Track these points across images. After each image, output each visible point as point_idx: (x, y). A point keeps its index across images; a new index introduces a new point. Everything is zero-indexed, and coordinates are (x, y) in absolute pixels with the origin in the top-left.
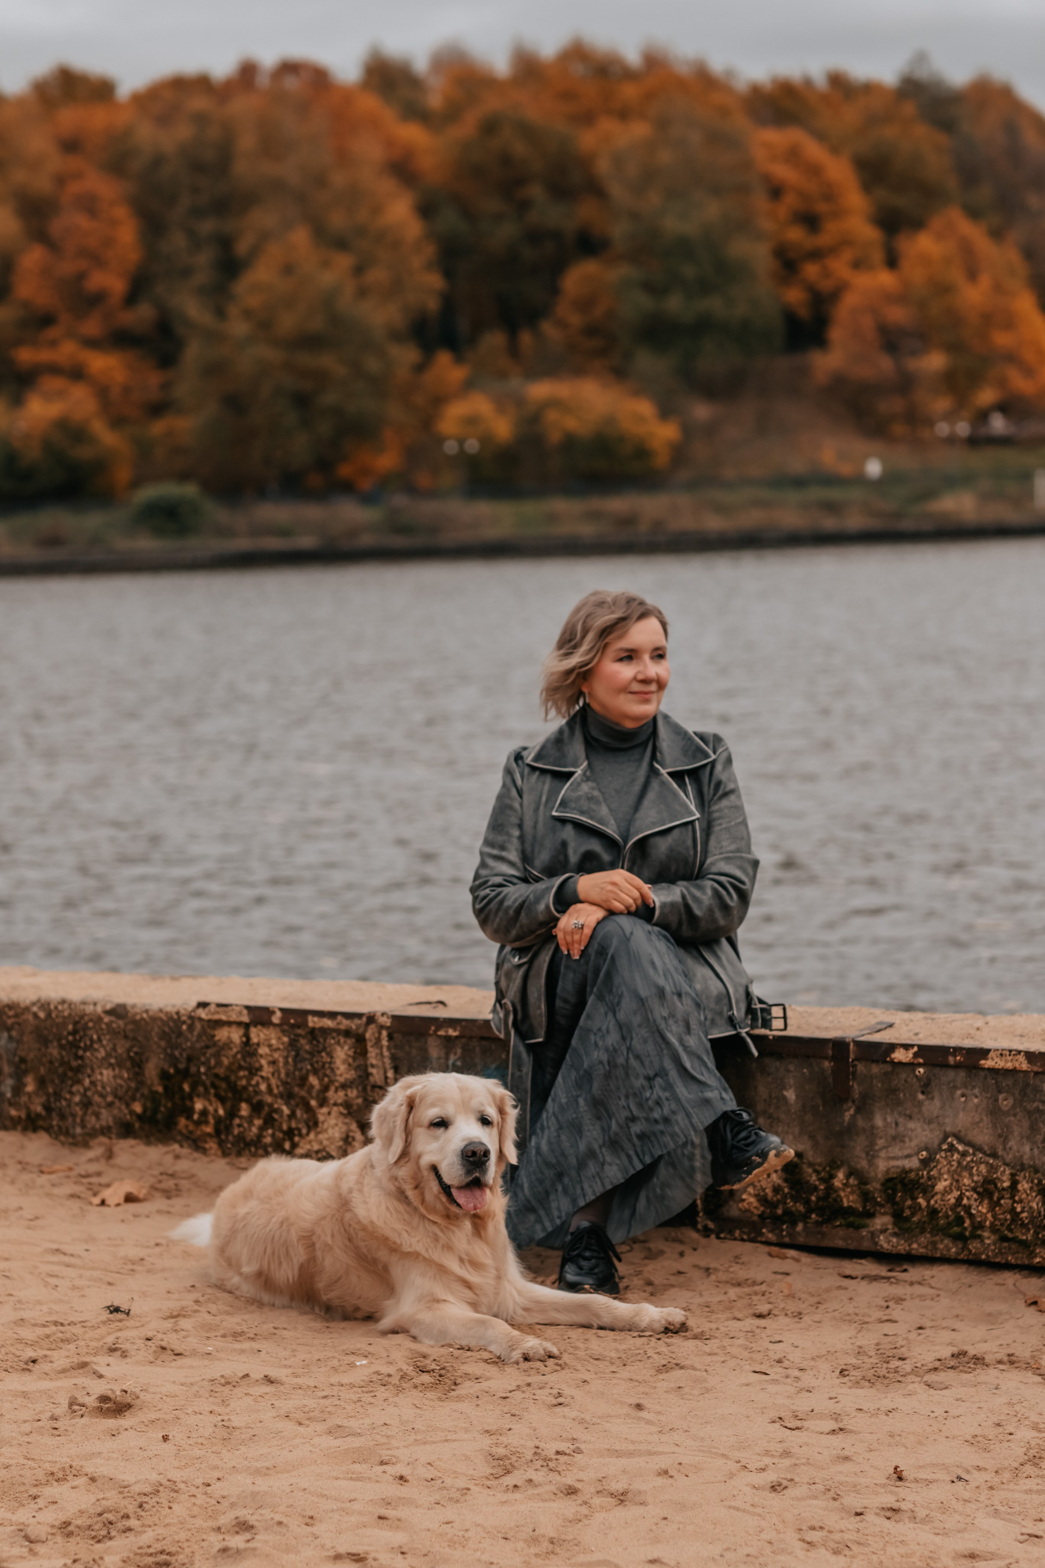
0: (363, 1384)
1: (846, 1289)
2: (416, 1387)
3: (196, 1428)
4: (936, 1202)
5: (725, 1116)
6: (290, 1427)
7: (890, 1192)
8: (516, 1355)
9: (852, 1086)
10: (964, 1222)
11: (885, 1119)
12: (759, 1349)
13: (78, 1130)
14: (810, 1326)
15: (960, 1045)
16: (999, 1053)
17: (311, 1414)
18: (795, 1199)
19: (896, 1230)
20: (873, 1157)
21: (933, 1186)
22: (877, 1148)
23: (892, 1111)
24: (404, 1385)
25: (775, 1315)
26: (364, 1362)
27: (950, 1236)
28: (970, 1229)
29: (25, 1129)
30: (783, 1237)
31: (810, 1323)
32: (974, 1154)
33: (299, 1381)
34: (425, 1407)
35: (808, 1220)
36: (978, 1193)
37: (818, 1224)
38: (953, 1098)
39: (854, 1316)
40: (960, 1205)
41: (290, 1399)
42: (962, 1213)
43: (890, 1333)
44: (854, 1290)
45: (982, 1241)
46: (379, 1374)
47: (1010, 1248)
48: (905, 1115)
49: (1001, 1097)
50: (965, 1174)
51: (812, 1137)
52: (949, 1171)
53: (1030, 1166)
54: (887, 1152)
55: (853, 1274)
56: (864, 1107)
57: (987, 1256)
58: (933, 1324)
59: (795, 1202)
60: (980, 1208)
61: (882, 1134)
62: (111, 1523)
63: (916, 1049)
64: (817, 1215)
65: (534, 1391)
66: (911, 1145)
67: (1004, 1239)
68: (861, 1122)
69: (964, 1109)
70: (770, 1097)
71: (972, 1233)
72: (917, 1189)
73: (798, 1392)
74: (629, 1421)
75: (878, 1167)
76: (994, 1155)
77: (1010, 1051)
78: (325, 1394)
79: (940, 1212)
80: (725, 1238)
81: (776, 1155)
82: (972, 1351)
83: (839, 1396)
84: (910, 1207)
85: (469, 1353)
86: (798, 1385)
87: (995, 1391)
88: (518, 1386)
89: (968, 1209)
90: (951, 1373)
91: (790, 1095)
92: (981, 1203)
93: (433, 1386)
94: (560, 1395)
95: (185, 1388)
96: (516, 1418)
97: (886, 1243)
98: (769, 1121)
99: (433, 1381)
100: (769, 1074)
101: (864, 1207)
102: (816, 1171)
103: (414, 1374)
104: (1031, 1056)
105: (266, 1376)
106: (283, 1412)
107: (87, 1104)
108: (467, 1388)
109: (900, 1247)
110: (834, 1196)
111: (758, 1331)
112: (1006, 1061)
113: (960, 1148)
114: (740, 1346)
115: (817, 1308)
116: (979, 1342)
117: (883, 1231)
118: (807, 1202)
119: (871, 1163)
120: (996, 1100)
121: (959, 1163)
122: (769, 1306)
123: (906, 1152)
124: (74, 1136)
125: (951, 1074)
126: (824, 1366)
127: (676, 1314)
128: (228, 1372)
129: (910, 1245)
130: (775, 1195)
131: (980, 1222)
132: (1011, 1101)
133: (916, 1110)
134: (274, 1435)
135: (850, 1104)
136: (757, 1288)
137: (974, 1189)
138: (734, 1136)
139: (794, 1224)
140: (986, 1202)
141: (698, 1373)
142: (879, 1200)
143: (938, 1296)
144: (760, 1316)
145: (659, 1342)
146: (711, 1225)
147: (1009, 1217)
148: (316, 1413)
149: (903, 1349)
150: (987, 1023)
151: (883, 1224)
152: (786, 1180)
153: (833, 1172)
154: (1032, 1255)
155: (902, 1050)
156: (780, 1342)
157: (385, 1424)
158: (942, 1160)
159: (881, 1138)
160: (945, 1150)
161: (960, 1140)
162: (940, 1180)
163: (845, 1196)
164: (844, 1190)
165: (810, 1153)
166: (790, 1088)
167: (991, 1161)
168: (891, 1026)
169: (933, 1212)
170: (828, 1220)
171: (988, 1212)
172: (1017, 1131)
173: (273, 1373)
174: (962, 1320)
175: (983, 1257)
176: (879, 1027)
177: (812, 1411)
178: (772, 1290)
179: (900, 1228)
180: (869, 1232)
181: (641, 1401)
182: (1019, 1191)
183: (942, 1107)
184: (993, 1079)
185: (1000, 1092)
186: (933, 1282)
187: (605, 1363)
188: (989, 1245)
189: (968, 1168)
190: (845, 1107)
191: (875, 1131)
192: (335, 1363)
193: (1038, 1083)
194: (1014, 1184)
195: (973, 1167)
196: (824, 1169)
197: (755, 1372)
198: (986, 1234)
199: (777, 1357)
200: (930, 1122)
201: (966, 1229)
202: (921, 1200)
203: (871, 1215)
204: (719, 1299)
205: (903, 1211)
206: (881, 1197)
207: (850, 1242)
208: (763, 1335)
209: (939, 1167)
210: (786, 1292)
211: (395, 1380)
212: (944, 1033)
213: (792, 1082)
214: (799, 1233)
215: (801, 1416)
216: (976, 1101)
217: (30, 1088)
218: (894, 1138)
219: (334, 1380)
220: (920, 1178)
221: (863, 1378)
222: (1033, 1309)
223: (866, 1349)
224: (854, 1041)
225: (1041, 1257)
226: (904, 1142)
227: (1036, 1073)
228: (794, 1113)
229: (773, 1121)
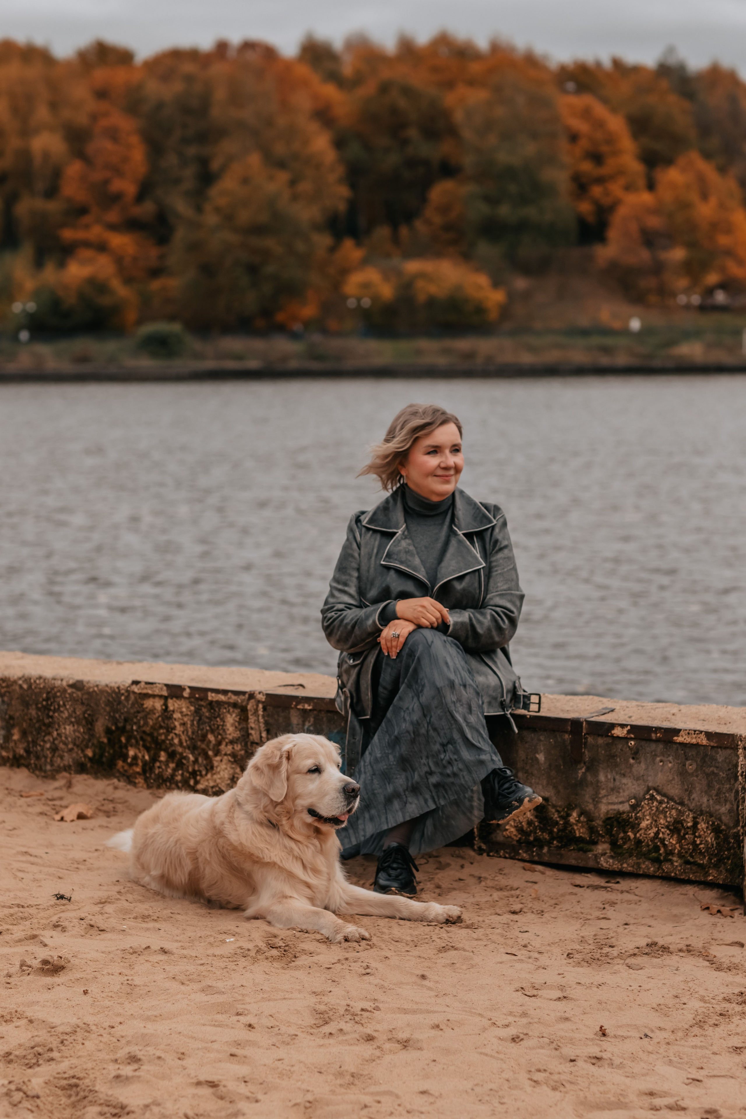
0: (230, 955)
1: (576, 894)
2: (267, 958)
3: (108, 985)
4: (641, 835)
5: (495, 772)
6: (175, 986)
7: (609, 827)
8: (340, 937)
9: (584, 752)
10: (660, 850)
11: (606, 776)
12: (511, 937)
13: (48, 767)
14: (549, 921)
15: (660, 726)
16: (687, 732)
17: (191, 977)
18: (542, 830)
19: (612, 854)
20: (598, 802)
21: (639, 824)
22: (600, 796)
23: (612, 771)
24: (259, 957)
25: (525, 912)
26: (232, 940)
27: (649, 859)
28: (664, 855)
29: (12, 766)
30: (533, 856)
31: (549, 918)
32: (668, 803)
33: (185, 952)
34: (272, 974)
35: (552, 845)
36: (670, 830)
37: (558, 848)
38: (654, 763)
39: (580, 914)
40: (657, 838)
41: (177, 965)
42: (659, 844)
43: (605, 928)
44: (581, 895)
45: (672, 864)
46: (242, 949)
47: (691, 869)
48: (620, 773)
49: (688, 763)
50: (661, 816)
51: (555, 787)
52: (650, 814)
53: (707, 812)
54: (607, 799)
55: (581, 884)
56: (592, 767)
57: (675, 873)
58: (636, 921)
59: (543, 832)
60: (671, 840)
61: (604, 786)
62: (39, 1054)
63: (629, 727)
64: (558, 842)
65: (350, 964)
66: (624, 795)
67: (687, 862)
68: (589, 778)
69: (661, 771)
70: (527, 758)
71: (665, 857)
72: (628, 825)
73: (537, 969)
74: (416, 987)
75: (601, 810)
76: (682, 804)
77: (695, 731)
78: (202, 962)
79: (643, 842)
80: (493, 856)
81: (529, 801)
82: (661, 942)
83: (565, 973)
84: (622, 838)
85: (307, 935)
86: (537, 964)
87: (675, 972)
88: (339, 960)
89: (662, 841)
90: (646, 958)
91: (541, 757)
92: (672, 837)
93: (279, 958)
94: (368, 967)
95: (104, 955)
96: (335, 983)
97: (605, 863)
98: (526, 775)
99: (279, 954)
100: (526, 743)
101: (591, 837)
102: (557, 811)
103: (266, 949)
104: (709, 735)
105: (162, 948)
106: (171, 975)
107: (54, 749)
108: (303, 960)
109: (615, 866)
110: (570, 828)
111: (512, 923)
112: (692, 738)
113: (659, 798)
114: (498, 934)
115: (555, 908)
116: (666, 935)
117: (603, 854)
118: (551, 832)
119: (596, 806)
120: (684, 765)
121: (657, 808)
122: (521, 906)
123: (621, 800)
124: (45, 771)
125: (653, 746)
126: (556, 950)
127: (454, 910)
128: (135, 945)
129: (621, 865)
130: (529, 827)
131: (671, 850)
132: (694, 766)
133: (628, 770)
134: (163, 992)
135: (582, 765)
136: (513, 892)
137: (667, 827)
138: (501, 786)
139: (541, 847)
140: (675, 836)
141: (467, 953)
142: (601, 832)
143: (640, 901)
144: (514, 913)
145: (441, 930)
146: (484, 847)
147: (691, 847)
148: (194, 976)
149: (613, 939)
150: (680, 710)
151: (604, 850)
152: (536, 817)
153: (569, 812)
154: (707, 874)
155: (619, 728)
156: (526, 932)
157: (242, 986)
158: (645, 806)
159: (603, 789)
160: (647, 799)
161: (659, 792)
162: (643, 820)
163: (578, 829)
164: (576, 825)
165: (554, 798)
166: (541, 752)
167: (680, 808)
168: (613, 710)
169: (639, 842)
170: (565, 846)
171: (677, 843)
172: (698, 787)
173: (167, 946)
174: (656, 919)
175: (673, 874)
176: (604, 711)
177: (545, 983)
178: (523, 894)
179: (615, 853)
180: (593, 855)
181: (425, 973)
182: (698, 829)
183: (647, 769)
184: (682, 750)
185: (687, 759)
186: (637, 891)
187: (402, 944)
188: (677, 866)
189: (663, 812)
190: (579, 767)
191: (599, 785)
192: (212, 939)
193: (714, 754)
194: (695, 824)
195: (667, 812)
196: (563, 809)
197: (507, 953)
198: (675, 859)
199: (523, 943)
200: (638, 779)
201: (661, 855)
202: (630, 834)
203: (595, 843)
204: (486, 899)
205: (617, 841)
206: (602, 830)
207: (580, 861)
208: (515, 927)
209: (643, 811)
210: (534, 895)
211: (253, 953)
212: (649, 717)
213: (542, 749)
214: (545, 854)
215: (537, 987)
216: (670, 765)
217: (16, 737)
218: (612, 790)
219: (210, 952)
220: (630, 818)
221: (583, 960)
222: (706, 912)
223: (587, 938)
224: (586, 721)
225: (713, 876)
226: (619, 792)
227: (713, 747)
228: (543, 770)
229: (527, 776)
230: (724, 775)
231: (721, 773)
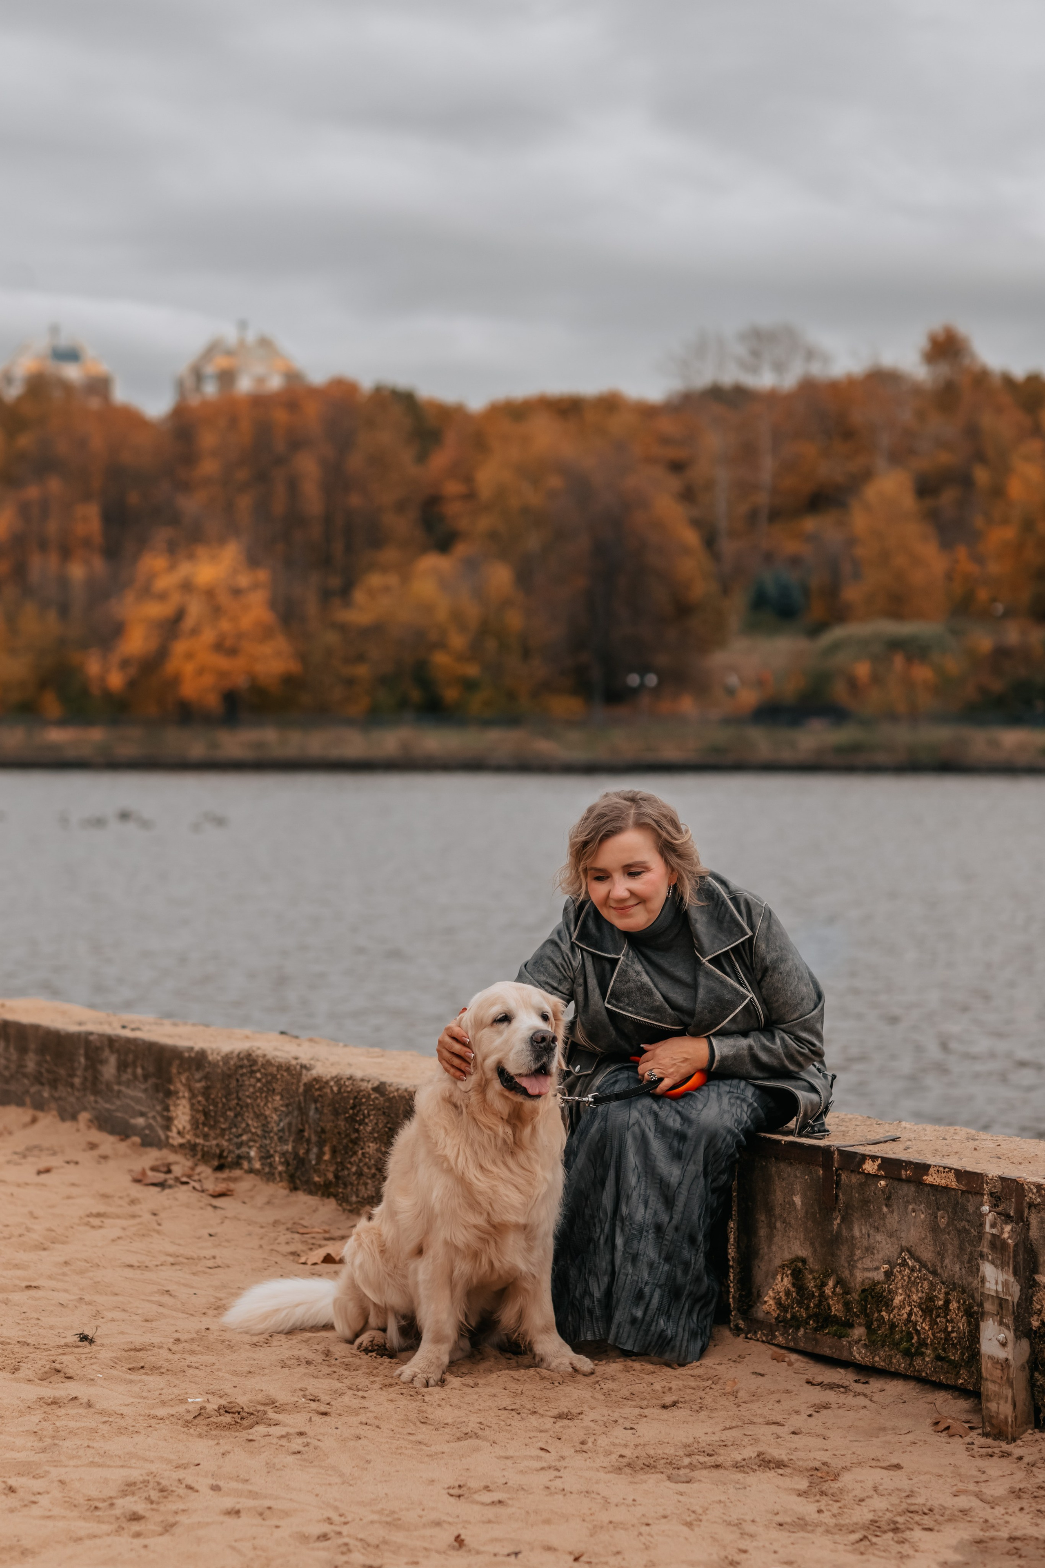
4: (895, 1317)
7: (863, 1302)
9: (838, 1195)
10: (912, 1338)
11: (861, 1230)
13: (354, 1199)
15: (912, 1160)
16: (936, 1169)
18: (800, 1304)
19: (867, 1342)
20: (854, 1267)
21: (893, 1300)
22: (856, 1258)
23: (865, 1223)
27: (902, 1351)
28: (916, 1345)
29: (323, 1195)
30: (789, 1341)
32: (920, 1271)
35: (805, 1326)
36: (922, 1310)
37: (814, 1330)
38: (907, 1213)
40: (910, 1321)
42: (912, 1329)
45: (924, 1359)
47: (942, 1367)
48: (874, 1227)
49: (940, 1213)
50: (914, 1289)
51: (810, 1241)
52: (903, 1286)
53: (957, 1286)
54: (863, 1263)
55: (816, 1380)
56: (846, 1216)
57: (926, 1373)
59: (800, 1307)
60: (924, 1325)
61: (859, 1244)
63: (881, 1161)
64: (814, 1321)
66: (878, 1257)
67: (939, 1358)
68: (844, 1233)
69: (914, 1225)
70: (785, 1201)
71: (917, 1349)
72: (882, 1301)
75: (857, 1277)
76: (934, 1273)
77: (944, 1168)
79: (897, 1326)
80: (751, 1339)
84: (877, 1320)
89: (915, 1325)
91: (797, 1200)
92: (924, 1320)
97: (859, 1354)
100: (783, 1179)
101: (847, 1317)
102: (814, 1278)
104: (961, 1175)
107: (360, 1174)
109: (867, 1359)
110: (825, 1303)
112: (942, 1178)
113: (911, 1263)
115: (738, 1407)
118: (807, 1308)
119: (851, 1273)
120: (936, 1217)
121: (909, 1278)
123: (875, 1264)
124: (350, 1204)
125: (905, 1188)
129: (873, 1358)
130: (787, 1299)
131: (923, 1339)
132: (946, 1219)
133: (882, 1223)
135: (837, 1213)
137: (920, 1306)
139: (798, 1329)
140: (928, 1319)
142: (856, 1310)
143: (868, 1408)
146: (742, 1324)
147: (943, 1336)
151: (859, 1335)
152: (794, 1285)
153: (825, 1279)
154: (958, 1375)
155: (870, 1162)
158: (898, 1274)
159: (858, 1249)
160: (900, 1264)
161: (912, 1256)
162: (897, 1294)
163: (833, 1304)
164: (831, 1298)
165: (811, 1260)
166: (798, 1193)
167: (932, 1278)
168: (893, 1140)
169: (892, 1326)
170: (821, 1328)
171: (928, 1329)
172: (950, 1249)
174: (847, 1430)
175: (924, 1374)
178: (714, 1387)
179: (869, 1340)
180: (847, 1342)
182: (950, 1310)
183: (900, 1221)
184: (933, 1196)
185: (938, 1209)
186: (877, 1395)
188: (929, 1363)
189: (915, 1284)
190: (834, 1215)
191: (854, 1242)
193: (965, 1202)
194: (947, 1302)
195: (919, 1283)
196: (819, 1276)
198: (927, 1352)
200: (891, 1235)
201: (912, 1345)
202: (884, 1313)
203: (851, 1326)
205: (872, 1324)
206: (857, 1308)
207: (833, 1350)
209: (896, 1281)
210: (728, 1389)
213: (801, 1188)
214: (800, 1338)
216: (922, 1216)
217: (326, 1157)
218: (867, 1249)
220: (884, 1291)
222: (932, 1428)
224: (838, 1149)
225: (964, 1378)
226: (873, 1254)
227: (963, 1192)
228: (800, 1219)
229: (785, 1227)
230: (976, 1234)
231: (972, 1230)
